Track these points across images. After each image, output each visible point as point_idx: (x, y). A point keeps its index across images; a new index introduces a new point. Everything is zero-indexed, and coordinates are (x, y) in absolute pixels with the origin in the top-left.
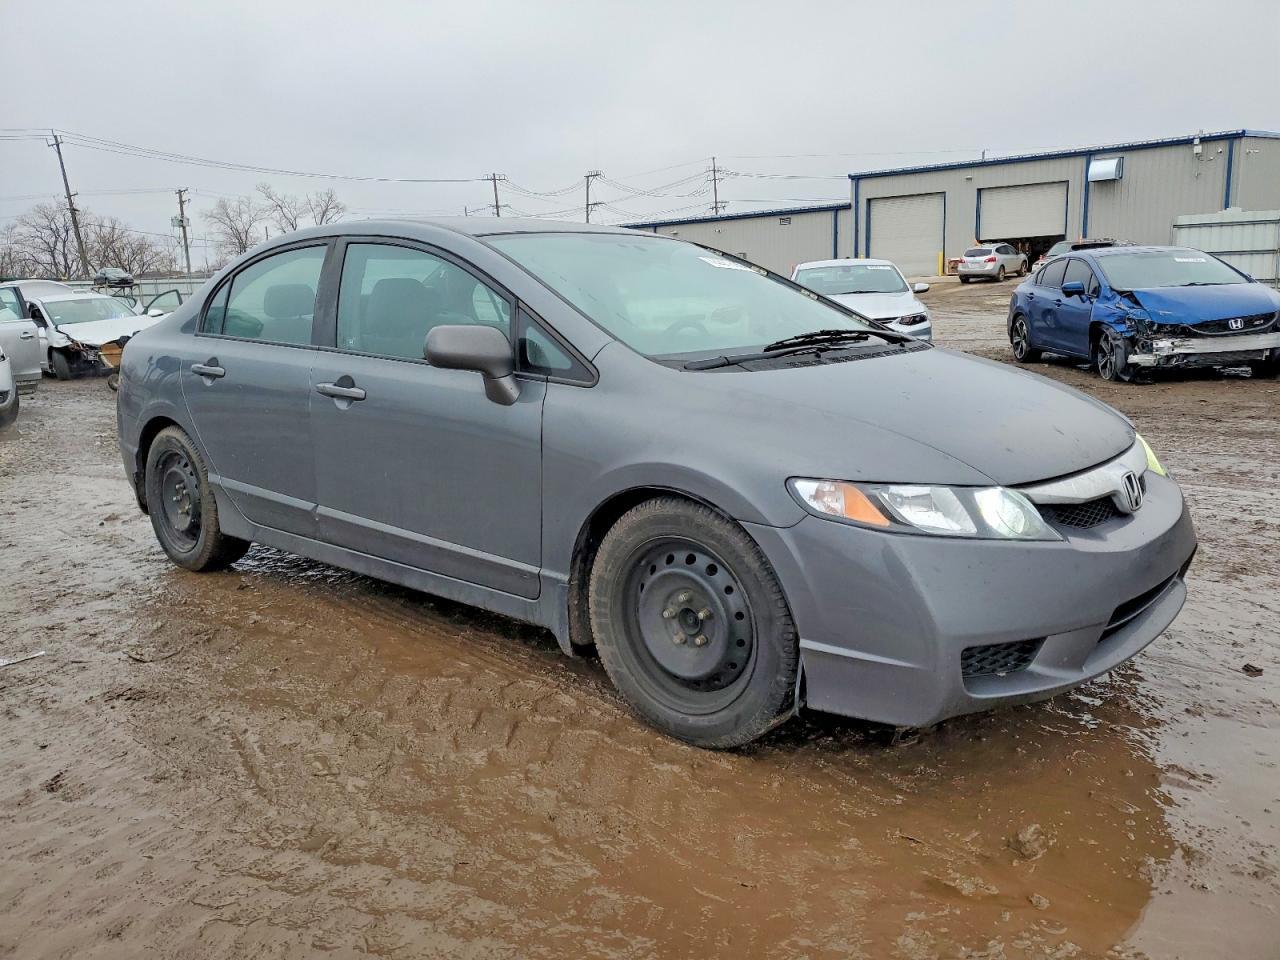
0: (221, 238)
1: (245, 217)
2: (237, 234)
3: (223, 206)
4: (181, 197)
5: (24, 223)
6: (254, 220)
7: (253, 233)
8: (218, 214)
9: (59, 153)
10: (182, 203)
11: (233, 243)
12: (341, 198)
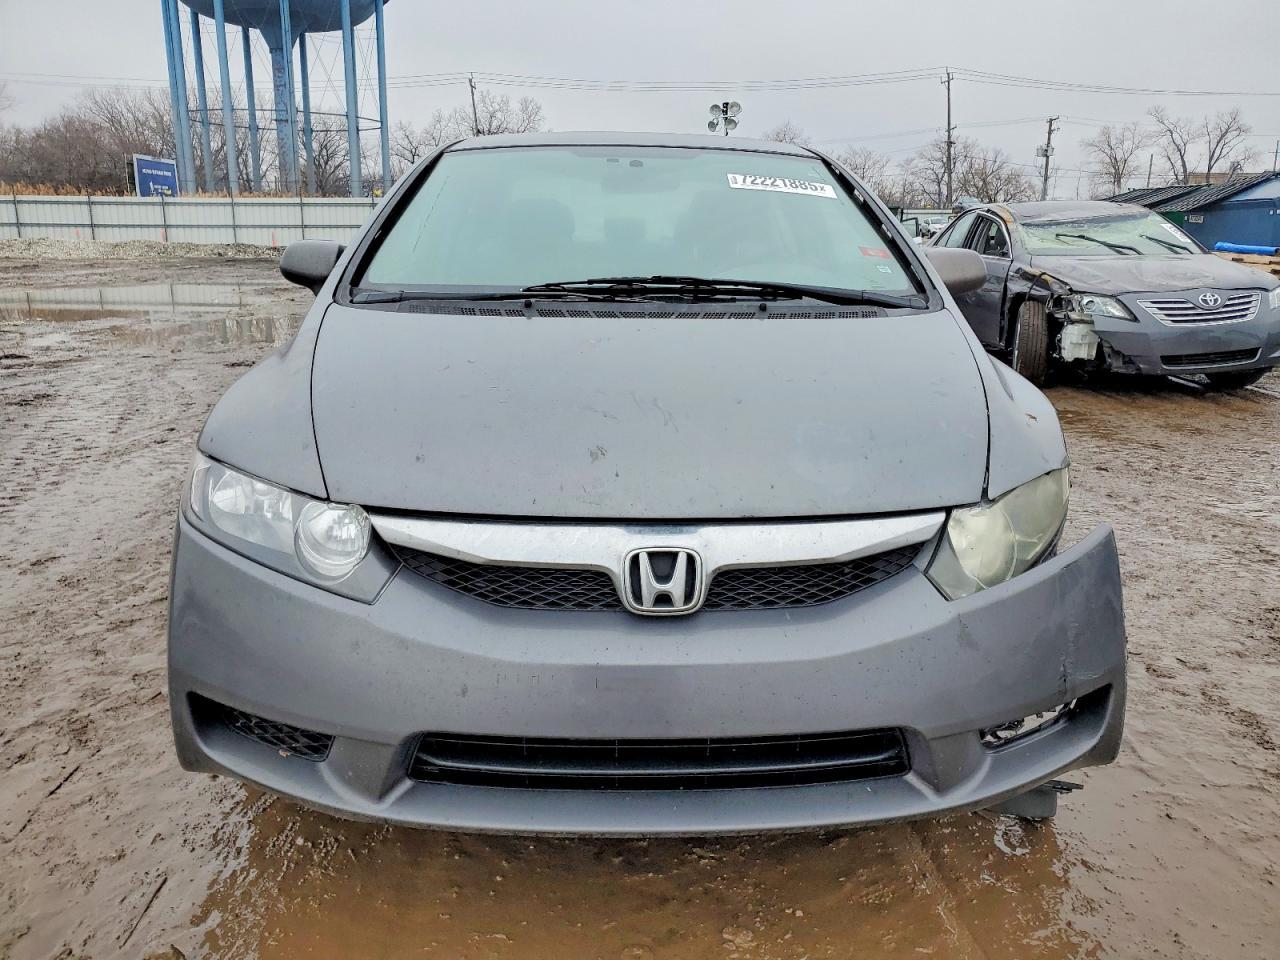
0: (1097, 167)
1: (1127, 145)
2: (1114, 162)
3: (1106, 133)
4: (1051, 126)
5: (922, 156)
6: (1138, 147)
7: (1132, 163)
8: (1099, 142)
9: (949, 90)
10: (1050, 132)
11: (1110, 174)
12: (1245, 120)
